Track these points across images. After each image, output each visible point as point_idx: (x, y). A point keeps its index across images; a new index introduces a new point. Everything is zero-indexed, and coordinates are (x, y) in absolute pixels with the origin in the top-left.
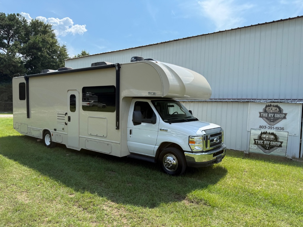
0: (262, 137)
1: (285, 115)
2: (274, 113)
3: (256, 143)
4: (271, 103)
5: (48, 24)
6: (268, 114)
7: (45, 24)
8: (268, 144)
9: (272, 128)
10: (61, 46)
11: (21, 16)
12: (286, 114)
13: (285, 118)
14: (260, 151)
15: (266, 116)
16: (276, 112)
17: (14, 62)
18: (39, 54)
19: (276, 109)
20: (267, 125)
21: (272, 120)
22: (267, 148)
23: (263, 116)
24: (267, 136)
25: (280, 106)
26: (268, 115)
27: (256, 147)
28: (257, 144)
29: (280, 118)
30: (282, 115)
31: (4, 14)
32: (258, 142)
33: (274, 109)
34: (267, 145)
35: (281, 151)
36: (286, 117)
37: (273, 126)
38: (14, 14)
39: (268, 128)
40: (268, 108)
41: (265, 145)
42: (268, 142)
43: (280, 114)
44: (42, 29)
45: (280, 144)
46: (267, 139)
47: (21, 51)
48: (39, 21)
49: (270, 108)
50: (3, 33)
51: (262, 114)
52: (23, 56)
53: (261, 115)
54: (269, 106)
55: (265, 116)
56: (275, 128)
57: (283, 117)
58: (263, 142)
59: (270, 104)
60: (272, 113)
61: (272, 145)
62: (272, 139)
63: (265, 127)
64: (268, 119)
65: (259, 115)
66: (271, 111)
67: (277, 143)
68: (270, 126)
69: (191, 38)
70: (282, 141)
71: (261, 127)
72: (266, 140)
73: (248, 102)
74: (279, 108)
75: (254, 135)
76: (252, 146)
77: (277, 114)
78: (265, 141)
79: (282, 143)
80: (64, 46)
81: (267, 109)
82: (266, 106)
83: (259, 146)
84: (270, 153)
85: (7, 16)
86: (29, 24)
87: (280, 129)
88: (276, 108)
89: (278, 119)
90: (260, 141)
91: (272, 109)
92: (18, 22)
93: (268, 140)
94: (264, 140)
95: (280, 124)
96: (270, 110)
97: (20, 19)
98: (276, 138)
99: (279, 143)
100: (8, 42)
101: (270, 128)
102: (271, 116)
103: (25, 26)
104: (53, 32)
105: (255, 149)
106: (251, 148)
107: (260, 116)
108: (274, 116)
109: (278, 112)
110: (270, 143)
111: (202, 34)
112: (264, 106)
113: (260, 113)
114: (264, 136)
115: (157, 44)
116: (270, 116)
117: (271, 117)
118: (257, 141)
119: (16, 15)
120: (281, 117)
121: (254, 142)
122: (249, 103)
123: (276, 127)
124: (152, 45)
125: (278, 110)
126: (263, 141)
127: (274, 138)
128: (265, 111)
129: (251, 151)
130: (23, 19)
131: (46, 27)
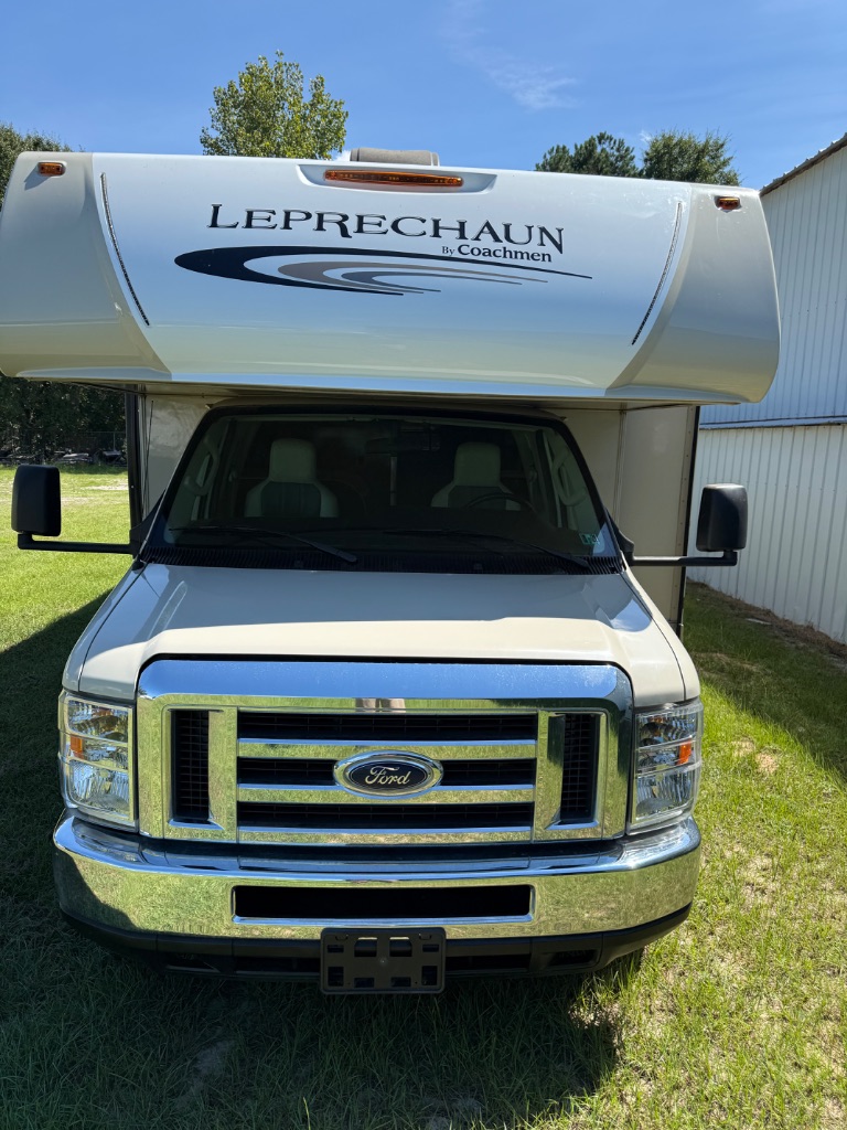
5: (706, 145)
7: (696, 146)
11: (611, 139)
38: (591, 141)
48: (675, 141)
97: (608, 151)
119: (597, 140)
130: (618, 150)
131: (702, 152)
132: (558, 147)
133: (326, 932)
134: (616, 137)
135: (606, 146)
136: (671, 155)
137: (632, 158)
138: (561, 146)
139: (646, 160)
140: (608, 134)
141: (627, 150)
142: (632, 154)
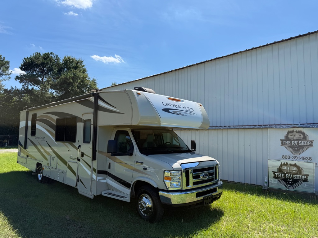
0: (282, 169)
1: (311, 143)
2: (298, 140)
3: (276, 176)
4: (294, 129)
5: (79, 61)
6: (291, 141)
7: (76, 60)
8: (291, 178)
9: (297, 158)
10: (91, 79)
11: (54, 54)
12: (312, 141)
13: (311, 145)
14: (282, 186)
15: (289, 144)
16: (300, 138)
17: (46, 97)
18: (70, 88)
19: (300, 136)
20: (292, 155)
21: (296, 149)
22: (290, 183)
23: (286, 144)
24: (288, 169)
25: (304, 132)
26: (291, 143)
27: (276, 181)
28: (278, 177)
29: (305, 145)
30: (307, 142)
31: (40, 53)
32: (278, 175)
33: (297, 135)
34: (289, 178)
35: (307, 186)
36: (313, 144)
37: (298, 156)
38: (48, 53)
39: (293, 158)
40: (291, 135)
41: (288, 179)
42: (291, 175)
43: (305, 141)
44: (74, 65)
45: (305, 178)
46: (289, 171)
47: (53, 87)
48: (71, 58)
49: (293, 134)
50: (38, 71)
51: (284, 141)
52: (55, 92)
53: (283, 143)
54: (291, 132)
55: (287, 144)
56: (300, 158)
57: (309, 145)
58: (284, 176)
59: (292, 129)
60: (296, 140)
61: (296, 179)
62: (294, 172)
63: (289, 157)
64: (291, 147)
65: (280, 143)
66: (295, 138)
67: (301, 177)
68: (295, 156)
69: (205, 63)
70: (307, 173)
71: (284, 157)
72: (287, 173)
73: (267, 128)
74: (304, 134)
75: (273, 167)
76: (271, 181)
77: (302, 141)
78: (286, 175)
79: (307, 176)
80: (94, 80)
81: (289, 136)
82: (288, 133)
83: (279, 179)
84: (294, 189)
85: (42, 55)
86: (61, 61)
87: (306, 159)
88: (300, 134)
89: (303, 147)
90: (281, 174)
91: (295, 136)
92: (51, 60)
93: (290, 173)
94: (286, 172)
95: (307, 153)
96: (293, 136)
97: (53, 57)
98: (300, 171)
99: (304, 176)
100: (42, 79)
101: (295, 158)
102: (295, 143)
103: (58, 63)
104: (84, 67)
105: (274, 183)
106: (271, 183)
107: (282, 145)
108: (298, 143)
109: (303, 138)
110: (293, 176)
111: (216, 58)
112: (286, 133)
113: (282, 141)
114: (285, 168)
115: (172, 71)
116: (293, 144)
117: (295, 145)
118: (276, 174)
119: (50, 54)
120: (307, 145)
121: (273, 175)
122: (269, 129)
123: (302, 157)
124: (166, 73)
125: (302, 136)
126: (284, 174)
127: (297, 170)
128: (287, 138)
129: (271, 186)
130: (56, 57)
131: (78, 62)
132: (38, 53)
133: (204, 197)
134: (56, 54)
135: (52, 55)
136: (70, 61)
137: (60, 60)
138: (39, 53)
139: (63, 61)
140: (53, 53)
141: (59, 58)
142: (60, 59)
